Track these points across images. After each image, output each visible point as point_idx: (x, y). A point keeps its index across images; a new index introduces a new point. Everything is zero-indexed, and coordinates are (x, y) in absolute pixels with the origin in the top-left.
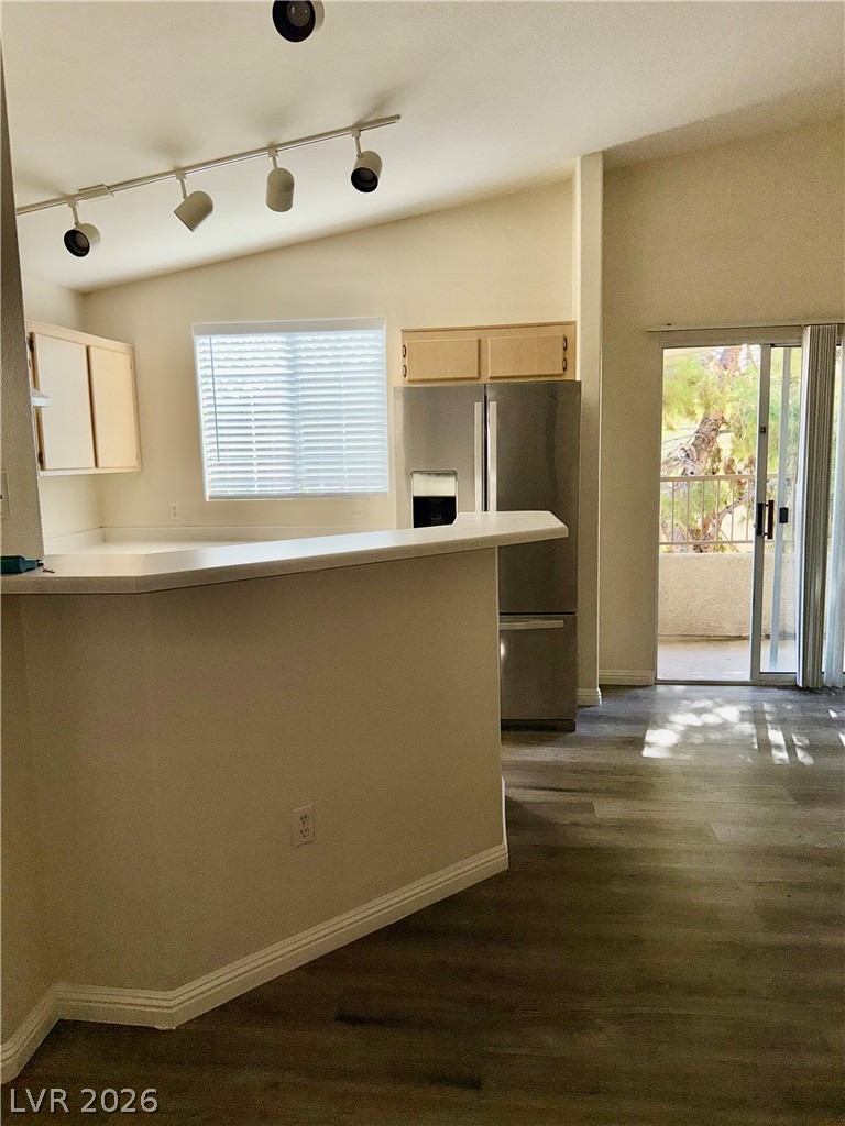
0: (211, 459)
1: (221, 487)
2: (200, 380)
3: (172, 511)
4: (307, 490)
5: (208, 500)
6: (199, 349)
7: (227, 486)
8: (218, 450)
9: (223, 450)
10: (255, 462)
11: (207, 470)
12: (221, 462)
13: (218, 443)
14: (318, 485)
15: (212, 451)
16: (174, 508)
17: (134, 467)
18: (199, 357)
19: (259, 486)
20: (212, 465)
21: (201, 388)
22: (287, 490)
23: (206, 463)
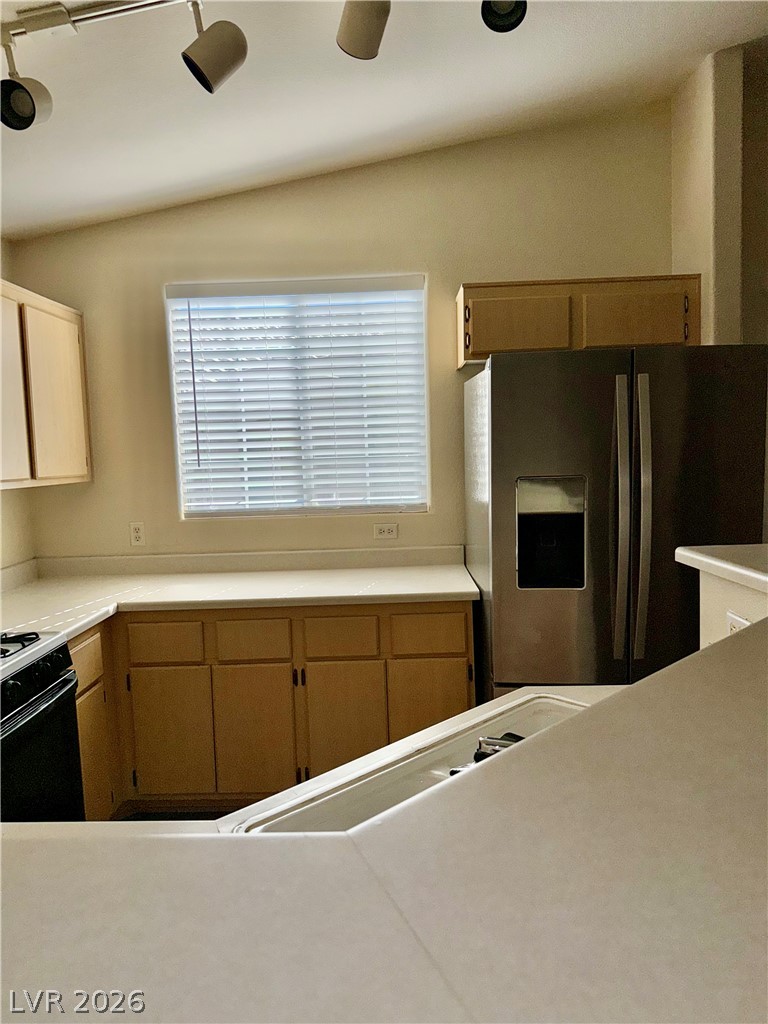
0: (186, 464)
1: (198, 500)
2: (174, 359)
3: (133, 535)
4: (316, 502)
5: (183, 518)
6: (171, 317)
7: (208, 500)
8: (198, 452)
9: (205, 451)
10: (246, 467)
11: (183, 478)
12: (201, 468)
13: (197, 442)
14: (330, 496)
15: (187, 453)
16: (137, 530)
17: (82, 477)
18: (172, 328)
19: (251, 498)
20: (189, 472)
21: (175, 369)
22: (291, 503)
23: (181, 469)
